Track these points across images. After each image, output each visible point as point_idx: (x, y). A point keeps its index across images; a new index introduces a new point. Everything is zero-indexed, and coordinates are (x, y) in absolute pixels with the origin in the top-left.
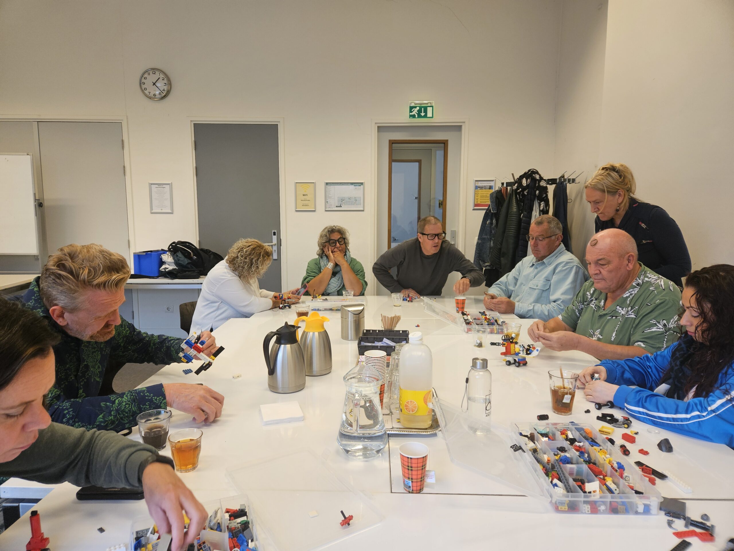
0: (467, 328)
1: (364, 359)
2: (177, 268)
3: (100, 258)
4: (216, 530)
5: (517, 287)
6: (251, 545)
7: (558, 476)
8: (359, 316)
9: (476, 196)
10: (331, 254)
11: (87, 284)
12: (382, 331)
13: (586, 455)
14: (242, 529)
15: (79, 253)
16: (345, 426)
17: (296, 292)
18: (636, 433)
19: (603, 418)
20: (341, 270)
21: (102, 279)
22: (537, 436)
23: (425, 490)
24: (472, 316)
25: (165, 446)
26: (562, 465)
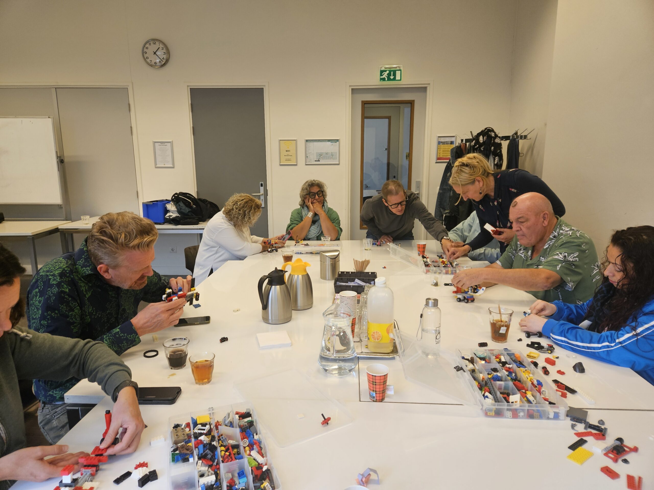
0: (426, 270)
1: (339, 297)
2: (180, 216)
3: (133, 224)
4: (230, 426)
5: (471, 233)
6: (256, 437)
7: (489, 390)
8: (335, 260)
9: (438, 151)
10: (311, 205)
11: (125, 246)
12: (354, 272)
13: (514, 375)
14: (249, 426)
15: (116, 221)
16: (324, 351)
17: (281, 238)
18: (557, 358)
19: (532, 345)
20: (320, 219)
21: (136, 242)
22: (476, 359)
23: (386, 400)
24: (431, 259)
25: (185, 365)
26: (493, 382)
